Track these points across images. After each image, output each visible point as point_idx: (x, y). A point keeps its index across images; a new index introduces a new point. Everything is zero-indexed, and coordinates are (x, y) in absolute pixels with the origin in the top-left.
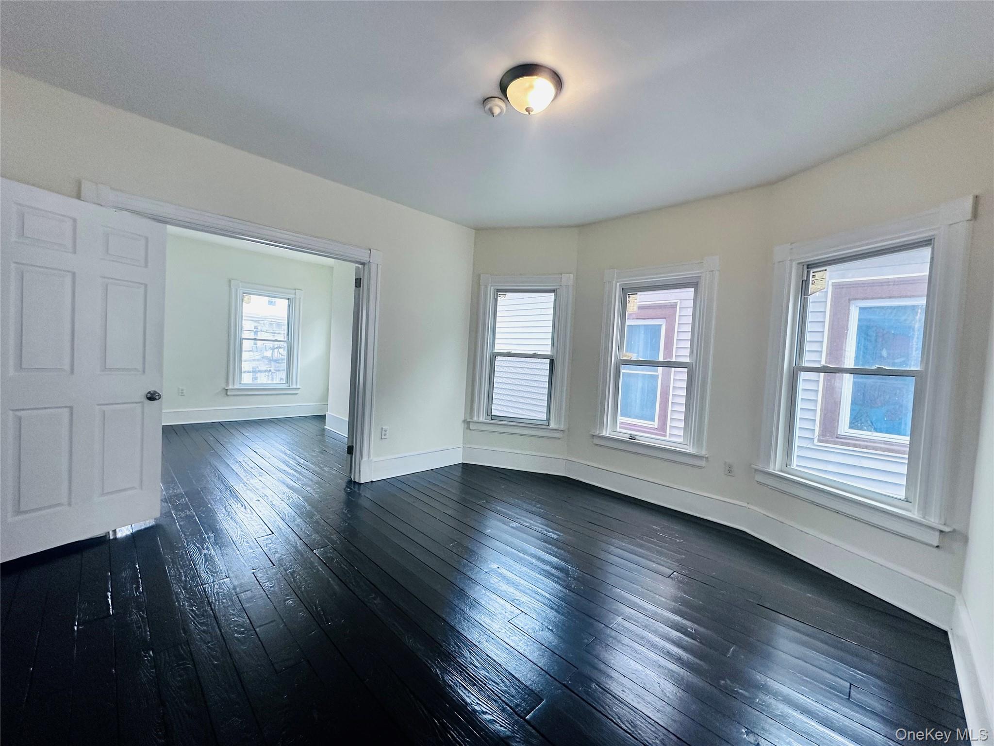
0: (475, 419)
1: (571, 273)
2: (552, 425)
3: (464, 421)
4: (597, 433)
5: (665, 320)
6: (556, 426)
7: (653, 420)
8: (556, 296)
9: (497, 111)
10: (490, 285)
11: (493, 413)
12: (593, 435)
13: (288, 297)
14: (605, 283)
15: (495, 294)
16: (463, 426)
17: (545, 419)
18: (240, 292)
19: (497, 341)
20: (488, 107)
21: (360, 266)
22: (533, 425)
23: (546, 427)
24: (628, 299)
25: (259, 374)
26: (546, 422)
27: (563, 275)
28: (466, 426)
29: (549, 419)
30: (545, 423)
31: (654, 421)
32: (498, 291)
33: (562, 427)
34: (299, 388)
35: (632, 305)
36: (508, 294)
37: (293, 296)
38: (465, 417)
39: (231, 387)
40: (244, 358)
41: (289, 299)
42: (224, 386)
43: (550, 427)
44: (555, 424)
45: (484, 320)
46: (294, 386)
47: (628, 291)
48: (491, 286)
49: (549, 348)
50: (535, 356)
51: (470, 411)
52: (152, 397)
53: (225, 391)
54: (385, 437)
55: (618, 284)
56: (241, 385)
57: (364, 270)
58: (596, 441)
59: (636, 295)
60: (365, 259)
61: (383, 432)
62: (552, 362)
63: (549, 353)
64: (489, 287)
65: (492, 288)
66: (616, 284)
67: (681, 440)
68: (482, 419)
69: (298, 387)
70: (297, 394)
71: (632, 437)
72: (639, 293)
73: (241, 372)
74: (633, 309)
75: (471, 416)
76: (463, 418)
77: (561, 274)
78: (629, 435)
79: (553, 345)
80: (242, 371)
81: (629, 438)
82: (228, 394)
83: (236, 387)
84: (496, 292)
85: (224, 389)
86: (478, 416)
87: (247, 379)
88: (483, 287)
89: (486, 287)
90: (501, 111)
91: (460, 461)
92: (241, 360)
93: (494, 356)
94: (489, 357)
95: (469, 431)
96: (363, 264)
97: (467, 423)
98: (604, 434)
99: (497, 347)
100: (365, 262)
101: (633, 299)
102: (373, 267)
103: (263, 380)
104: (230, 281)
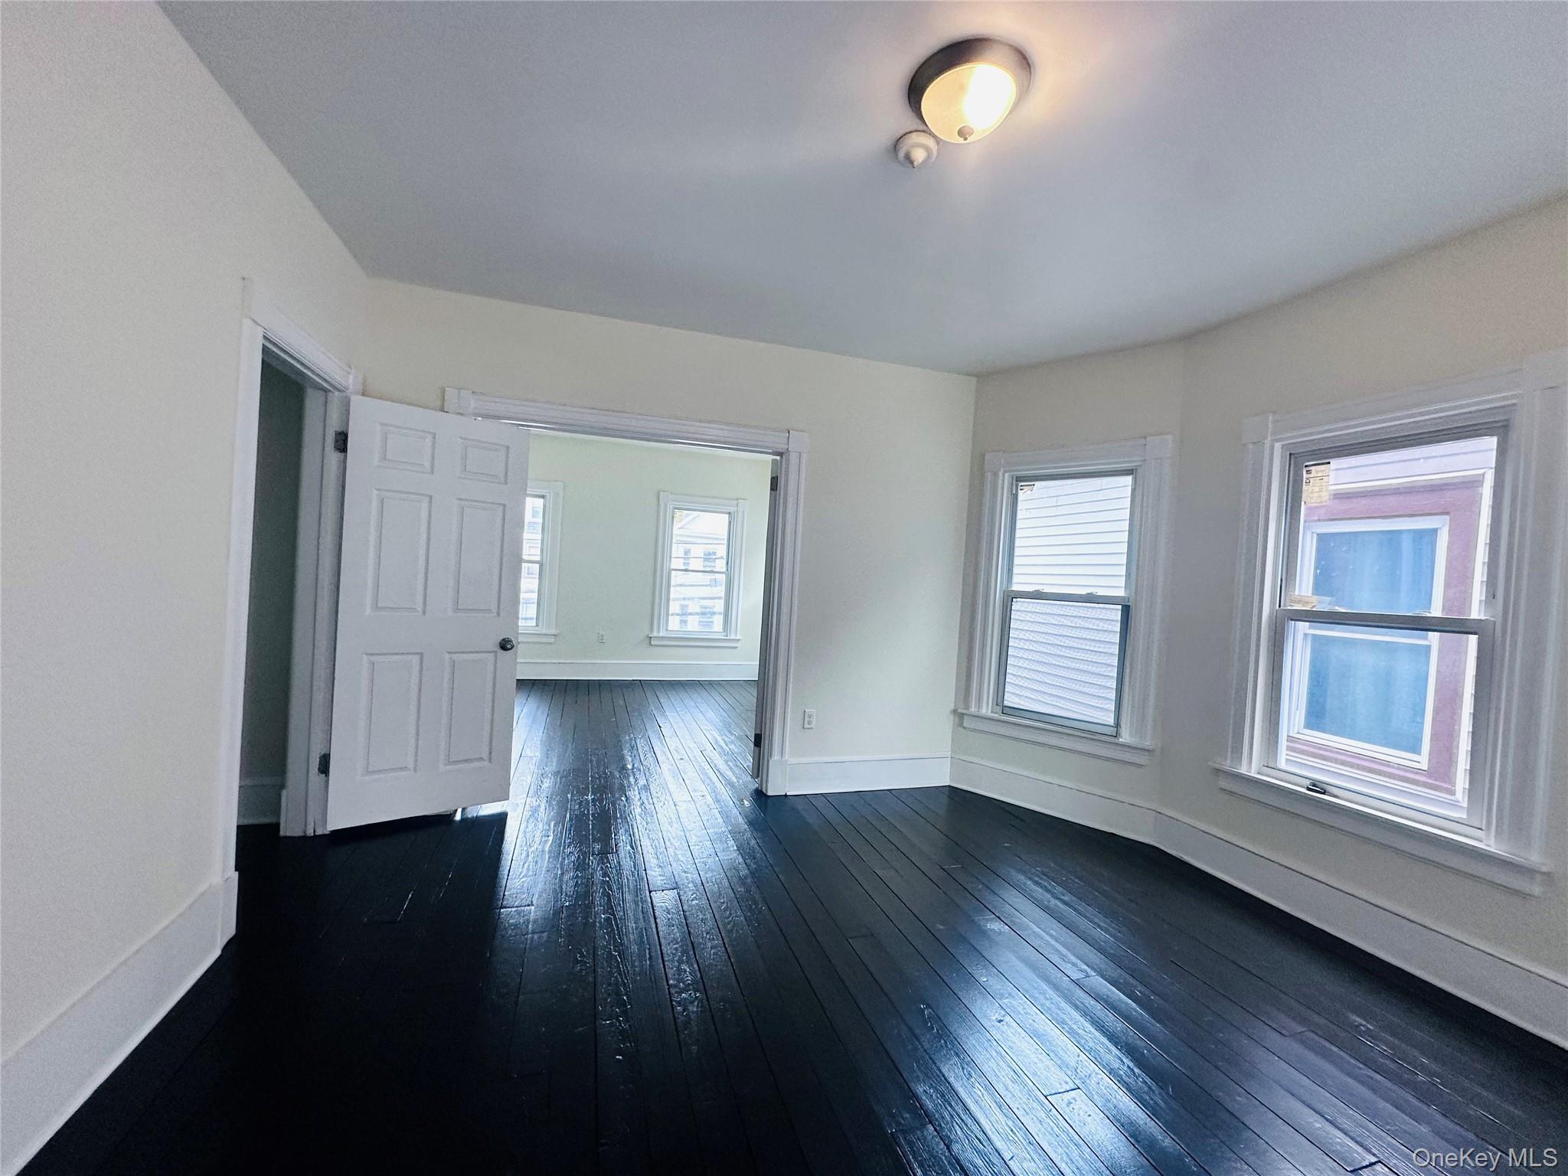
0: (973, 710)
1: (1168, 433)
2: (1126, 737)
3: (955, 712)
4: (1227, 765)
5: (1447, 517)
6: (1133, 740)
7: (1415, 749)
8: (1135, 481)
9: (919, 156)
10: (1002, 470)
11: (1006, 703)
12: (1218, 770)
13: (729, 511)
14: (1244, 445)
15: (1012, 485)
16: (952, 719)
17: (1112, 724)
18: (670, 507)
19: (1016, 570)
20: (901, 154)
21: (778, 458)
22: (1086, 732)
23: (1110, 739)
24: (1305, 475)
25: (689, 616)
26: (1112, 728)
27: (1149, 438)
28: (957, 720)
29: (1117, 725)
30: (1113, 731)
31: (1419, 754)
32: (1019, 479)
33: (1147, 743)
34: (739, 640)
35: (1316, 489)
36: (1038, 484)
37: (735, 509)
38: (955, 706)
39: (655, 634)
40: (672, 596)
41: (729, 513)
42: (647, 631)
43: (1121, 740)
44: (1131, 735)
45: (991, 534)
46: (733, 637)
47: (1300, 460)
48: (1005, 472)
49: (1122, 582)
50: (1090, 599)
51: (965, 696)
52: (505, 645)
53: (648, 639)
54: (809, 726)
55: (1278, 446)
56: (668, 632)
57: (781, 463)
58: (1224, 783)
59: (1328, 465)
60: (782, 447)
61: (807, 719)
62: (1126, 611)
63: (1121, 593)
64: (1001, 474)
65: (1006, 475)
66: (1272, 447)
67: (1462, 815)
68: (986, 711)
69: (738, 637)
70: (736, 648)
71: (1316, 786)
72: (1333, 461)
73: (668, 614)
74: (1320, 497)
75: (967, 706)
76: (952, 707)
77: (1145, 438)
78: (1308, 782)
79: (1128, 575)
80: (670, 613)
81: (1309, 789)
82: (652, 643)
83: (661, 634)
84: (1014, 482)
85: (648, 636)
86: (979, 706)
87: (674, 624)
88: (989, 475)
89: (995, 475)
90: (929, 155)
91: (945, 781)
92: (668, 599)
93: (1010, 597)
94: (1000, 597)
95: (962, 730)
96: (781, 454)
97: (959, 716)
98: (1243, 770)
99: (1015, 579)
100: (782, 451)
101: (1320, 475)
102: (793, 458)
103: (693, 625)
104: (659, 492)
